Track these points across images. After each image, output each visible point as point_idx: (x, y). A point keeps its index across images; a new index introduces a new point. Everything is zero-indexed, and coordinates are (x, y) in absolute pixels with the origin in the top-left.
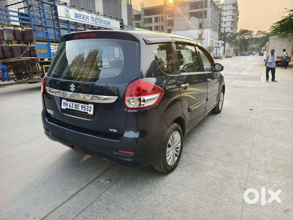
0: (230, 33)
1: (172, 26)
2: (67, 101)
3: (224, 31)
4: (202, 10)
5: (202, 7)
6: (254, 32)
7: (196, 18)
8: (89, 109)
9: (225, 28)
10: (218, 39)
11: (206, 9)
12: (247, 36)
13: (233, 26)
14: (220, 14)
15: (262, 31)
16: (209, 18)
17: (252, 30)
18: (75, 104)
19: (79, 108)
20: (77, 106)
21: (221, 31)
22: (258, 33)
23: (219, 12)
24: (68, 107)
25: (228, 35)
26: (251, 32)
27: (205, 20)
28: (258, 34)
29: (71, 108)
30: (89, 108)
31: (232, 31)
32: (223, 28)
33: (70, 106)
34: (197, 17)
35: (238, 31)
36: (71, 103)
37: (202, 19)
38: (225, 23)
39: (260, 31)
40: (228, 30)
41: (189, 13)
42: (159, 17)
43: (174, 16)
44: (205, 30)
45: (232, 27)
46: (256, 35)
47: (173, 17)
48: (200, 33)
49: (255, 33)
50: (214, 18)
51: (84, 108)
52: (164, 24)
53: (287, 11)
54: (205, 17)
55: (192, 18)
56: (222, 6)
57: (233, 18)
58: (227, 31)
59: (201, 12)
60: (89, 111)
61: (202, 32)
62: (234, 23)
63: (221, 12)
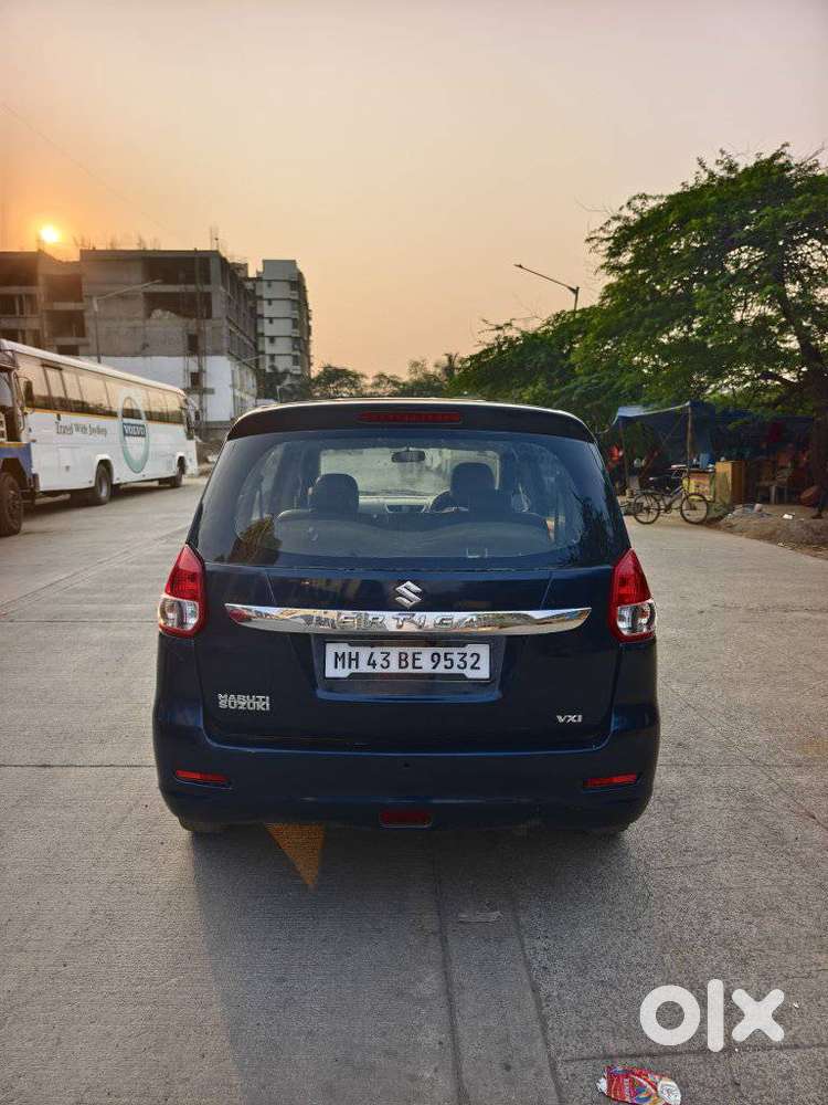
0: (291, 375)
1: (78, 336)
2: (351, 645)
3: (273, 367)
4: (191, 288)
5: (190, 280)
6: (366, 377)
7: (173, 315)
8: (470, 661)
9: (272, 357)
10: (254, 391)
11: (207, 288)
12: (345, 389)
13: (298, 353)
14: (253, 309)
15: (388, 374)
16: (220, 319)
17: (359, 371)
18: (400, 653)
19: (417, 663)
20: (410, 660)
21: (261, 367)
22: (377, 380)
23: (250, 303)
24: (364, 668)
25: (288, 381)
26: (356, 376)
27: (208, 327)
28: (377, 385)
29: (378, 670)
30: (467, 658)
31: (297, 370)
32: (268, 358)
33: (374, 665)
34: (178, 313)
35: (315, 371)
36: (377, 651)
37: (194, 320)
38: (272, 339)
39: (381, 376)
40: (283, 364)
41: (145, 293)
42: (20, 296)
43: (85, 299)
44: (209, 358)
45: (295, 357)
46: (372, 386)
47: (81, 300)
48: (194, 368)
49: (370, 382)
50: (238, 321)
51: (443, 663)
52: (42, 326)
53: (486, 327)
54: (205, 315)
55: (158, 312)
56: (254, 285)
57: (295, 326)
58: (281, 368)
59: (192, 296)
60: (473, 667)
61: (200, 366)
62: (301, 343)
63: (255, 303)
